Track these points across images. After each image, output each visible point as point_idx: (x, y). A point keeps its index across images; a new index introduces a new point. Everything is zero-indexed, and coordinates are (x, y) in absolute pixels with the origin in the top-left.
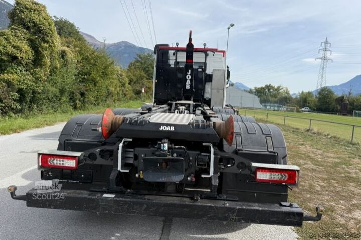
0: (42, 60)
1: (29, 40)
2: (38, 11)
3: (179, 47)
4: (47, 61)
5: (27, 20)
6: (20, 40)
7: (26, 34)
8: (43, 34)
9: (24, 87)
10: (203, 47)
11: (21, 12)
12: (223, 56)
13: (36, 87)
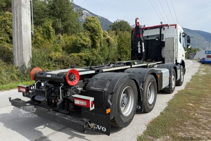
0: (96, 44)
1: (90, 36)
2: (94, 21)
3: (146, 27)
4: (98, 45)
5: (89, 26)
6: (86, 36)
7: (89, 33)
8: (96, 32)
9: (87, 58)
10: (161, 24)
11: (87, 23)
12: (175, 28)
13: (93, 58)
